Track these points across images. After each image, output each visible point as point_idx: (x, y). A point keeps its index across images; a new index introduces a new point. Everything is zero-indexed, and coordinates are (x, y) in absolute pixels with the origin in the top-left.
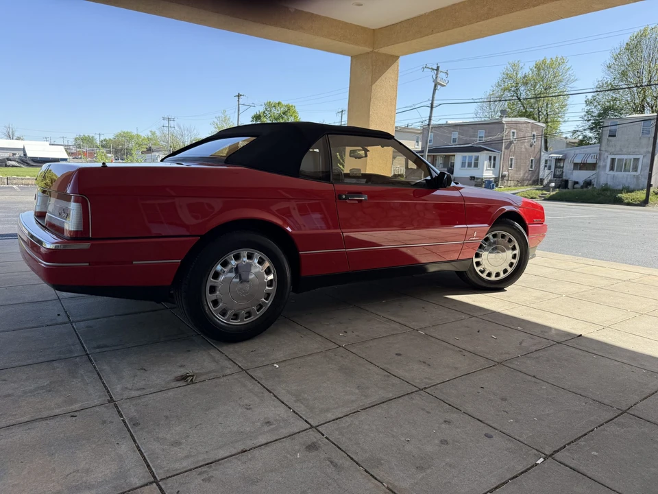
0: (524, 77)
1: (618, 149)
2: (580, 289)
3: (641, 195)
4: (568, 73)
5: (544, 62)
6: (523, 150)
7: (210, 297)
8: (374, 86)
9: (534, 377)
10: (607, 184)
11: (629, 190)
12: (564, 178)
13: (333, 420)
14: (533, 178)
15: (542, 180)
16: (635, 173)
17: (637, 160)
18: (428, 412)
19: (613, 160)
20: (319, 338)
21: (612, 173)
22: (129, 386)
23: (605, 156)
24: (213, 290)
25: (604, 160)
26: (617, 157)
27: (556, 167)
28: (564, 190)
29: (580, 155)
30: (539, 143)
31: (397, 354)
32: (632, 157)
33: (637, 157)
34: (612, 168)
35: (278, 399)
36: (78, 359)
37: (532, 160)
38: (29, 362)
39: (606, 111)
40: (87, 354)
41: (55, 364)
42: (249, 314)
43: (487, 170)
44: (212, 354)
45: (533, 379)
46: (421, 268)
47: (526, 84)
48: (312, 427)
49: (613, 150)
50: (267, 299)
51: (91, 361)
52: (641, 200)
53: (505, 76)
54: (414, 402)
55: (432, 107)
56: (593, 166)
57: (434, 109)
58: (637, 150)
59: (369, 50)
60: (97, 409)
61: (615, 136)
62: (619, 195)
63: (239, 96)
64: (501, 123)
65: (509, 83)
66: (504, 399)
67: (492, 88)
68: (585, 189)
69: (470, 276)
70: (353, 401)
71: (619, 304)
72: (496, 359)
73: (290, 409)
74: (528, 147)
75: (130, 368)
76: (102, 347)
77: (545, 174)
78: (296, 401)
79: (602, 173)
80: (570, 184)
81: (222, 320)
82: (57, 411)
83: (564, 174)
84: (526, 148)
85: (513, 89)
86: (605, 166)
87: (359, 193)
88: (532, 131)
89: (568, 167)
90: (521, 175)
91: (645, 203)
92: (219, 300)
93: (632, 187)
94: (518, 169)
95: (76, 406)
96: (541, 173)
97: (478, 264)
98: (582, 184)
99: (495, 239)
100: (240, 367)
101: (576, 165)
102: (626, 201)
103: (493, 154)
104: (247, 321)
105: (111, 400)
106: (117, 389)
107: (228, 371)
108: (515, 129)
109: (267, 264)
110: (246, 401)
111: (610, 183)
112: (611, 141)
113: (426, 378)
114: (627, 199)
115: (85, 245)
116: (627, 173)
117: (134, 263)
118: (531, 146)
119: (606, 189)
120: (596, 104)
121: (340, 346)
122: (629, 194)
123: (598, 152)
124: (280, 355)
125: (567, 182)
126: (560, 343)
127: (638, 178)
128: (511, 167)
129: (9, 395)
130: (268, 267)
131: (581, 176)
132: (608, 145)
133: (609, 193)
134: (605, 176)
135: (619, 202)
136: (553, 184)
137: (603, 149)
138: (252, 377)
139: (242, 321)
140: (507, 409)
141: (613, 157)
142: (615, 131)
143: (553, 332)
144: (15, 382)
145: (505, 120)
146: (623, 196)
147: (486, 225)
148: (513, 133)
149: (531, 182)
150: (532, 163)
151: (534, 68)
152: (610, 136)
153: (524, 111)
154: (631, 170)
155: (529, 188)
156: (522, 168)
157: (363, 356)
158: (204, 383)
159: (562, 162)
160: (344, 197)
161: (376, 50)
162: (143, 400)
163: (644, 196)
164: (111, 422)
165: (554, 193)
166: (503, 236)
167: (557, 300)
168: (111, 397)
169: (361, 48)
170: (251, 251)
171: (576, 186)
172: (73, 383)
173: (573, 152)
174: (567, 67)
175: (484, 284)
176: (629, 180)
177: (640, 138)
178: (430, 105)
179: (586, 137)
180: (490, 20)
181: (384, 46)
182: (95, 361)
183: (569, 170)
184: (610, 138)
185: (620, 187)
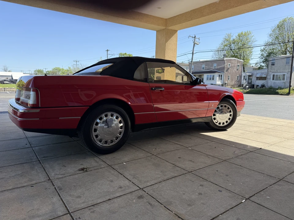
0: (233, 40)
1: (275, 70)
2: (260, 129)
3: (287, 91)
4: (253, 38)
5: (242, 33)
6: (234, 72)
7: (94, 134)
8: (167, 44)
9: (240, 166)
10: (271, 86)
11: (281, 89)
12: (252, 84)
13: (150, 186)
14: (239, 84)
15: (243, 85)
16: (284, 81)
17: (284, 75)
18: (193, 182)
19: (274, 75)
20: (144, 152)
21: (273, 81)
22: (58, 173)
23: (270, 74)
24: (95, 130)
25: (270, 75)
26: (275, 74)
27: (249, 79)
28: (253, 89)
29: (259, 74)
30: (241, 69)
31: (179, 158)
32: (282, 74)
33: (284, 74)
34: (273, 79)
35: (125, 177)
36: (34, 163)
37: (238, 76)
38: (13, 164)
39: (269, 55)
40: (39, 160)
41: (24, 165)
42: (112, 141)
43: (218, 81)
44: (96, 159)
45: (240, 167)
46: (189, 121)
47: (234, 43)
48: (140, 189)
50: (120, 135)
51: (41, 163)
53: (225, 40)
54: (186, 177)
55: (193, 54)
56: (265, 78)
57: (194, 55)
58: (284, 71)
59: (164, 28)
60: (43, 183)
61: (274, 65)
62: (277, 91)
63: (107, 51)
64: (224, 60)
65: (227, 43)
66: (227, 176)
67: (219, 45)
68: (262, 88)
69: (211, 124)
70: (159, 178)
71: (278, 135)
72: (223, 159)
73: (131, 181)
74: (236, 71)
75: (58, 166)
76: (46, 157)
77: (244, 82)
78: (133, 178)
79: (269, 81)
80: (255, 87)
81: (99, 144)
82: (25, 184)
83: (252, 82)
84: (235, 71)
85: (228, 45)
86: (270, 78)
87: (161, 87)
88: (238, 63)
89: (254, 79)
90: (233, 83)
91: (288, 94)
92: (98, 135)
93: (282, 87)
94: (232, 80)
95: (34, 182)
96: (242, 82)
97: (215, 119)
98: (260, 86)
99: (222, 108)
100: (108, 164)
101: (257, 78)
102: (280, 93)
103: (220, 74)
104: (111, 144)
105: (49, 179)
106: (52, 175)
107: (103, 166)
108: (230, 63)
109: (120, 119)
110: (111, 179)
111: (273, 85)
112: (272, 67)
113: (192, 167)
115: (38, 110)
116: (280, 81)
117: (60, 118)
118: (237, 70)
119: (271, 88)
120: (265, 51)
121: (153, 155)
122: (281, 90)
123: (267, 72)
124: (126, 159)
125: (253, 85)
126: (252, 152)
127: (285, 83)
128: (229, 79)
129: (3, 178)
130: (120, 120)
131: (260, 83)
132: (271, 69)
133: (272, 90)
134: (270, 83)
135: (277, 94)
136: (247, 87)
137: (269, 71)
138: (114, 169)
139: (109, 144)
140: (228, 180)
142: (274, 63)
143: (249, 147)
144: (6, 173)
145: (225, 59)
146: (279, 91)
147: (218, 101)
148: (229, 64)
149: (238, 86)
150: (238, 77)
151: (237, 36)
152: (272, 65)
153: (234, 55)
154: (282, 80)
155: (237, 89)
156: (234, 80)
157: (164, 158)
158: (92, 171)
159: (251, 76)
160: (154, 89)
161: (167, 28)
162: (64, 179)
164: (49, 189)
165: (248, 90)
166: (225, 106)
167: (250, 134)
168: (49, 178)
169: (160, 27)
170: (113, 113)
171: (258, 87)
172: (32, 172)
173: (256, 72)
174: (252, 36)
175: (217, 128)
176: (281, 84)
177: (285, 66)
178: (192, 53)
179: (261, 66)
180: (217, 13)
181: (171, 26)
182: (43, 163)
183: (254, 80)
184: (272, 66)
185: (277, 87)
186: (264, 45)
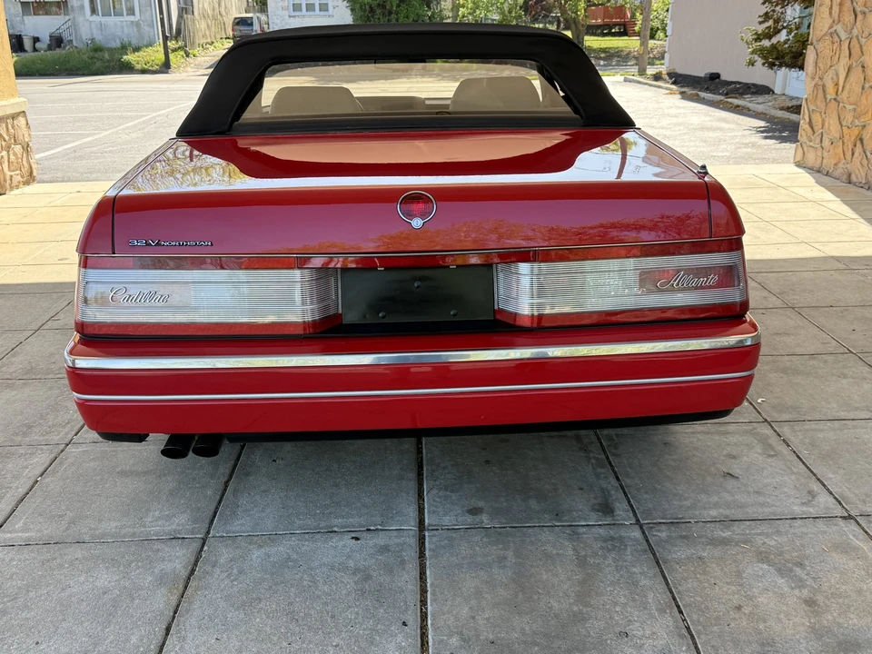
3: (155, 54)
10: (93, 40)
11: (137, 49)
16: (132, 18)
21: (95, 18)
34: (94, 11)
52: (158, 62)
62: (125, 57)
68: (57, 52)
79: (80, 19)
80: (27, 44)
86: (82, 7)
89: (13, 11)
91: (166, 67)
93: (134, 42)
98: (46, 39)
101: (25, 4)
102: (138, 67)
111: (99, 37)
114: (138, 63)
116: (121, 18)
119: (96, 48)
122: (136, 53)
125: (20, 38)
127: (137, 24)
131: (41, 26)
133: (107, 56)
134: (86, 26)
135: (127, 68)
146: (130, 57)
154: (125, 13)
163: (162, 57)
171: (38, 45)
176: (126, 30)
183: (16, 16)
185: (117, 44)
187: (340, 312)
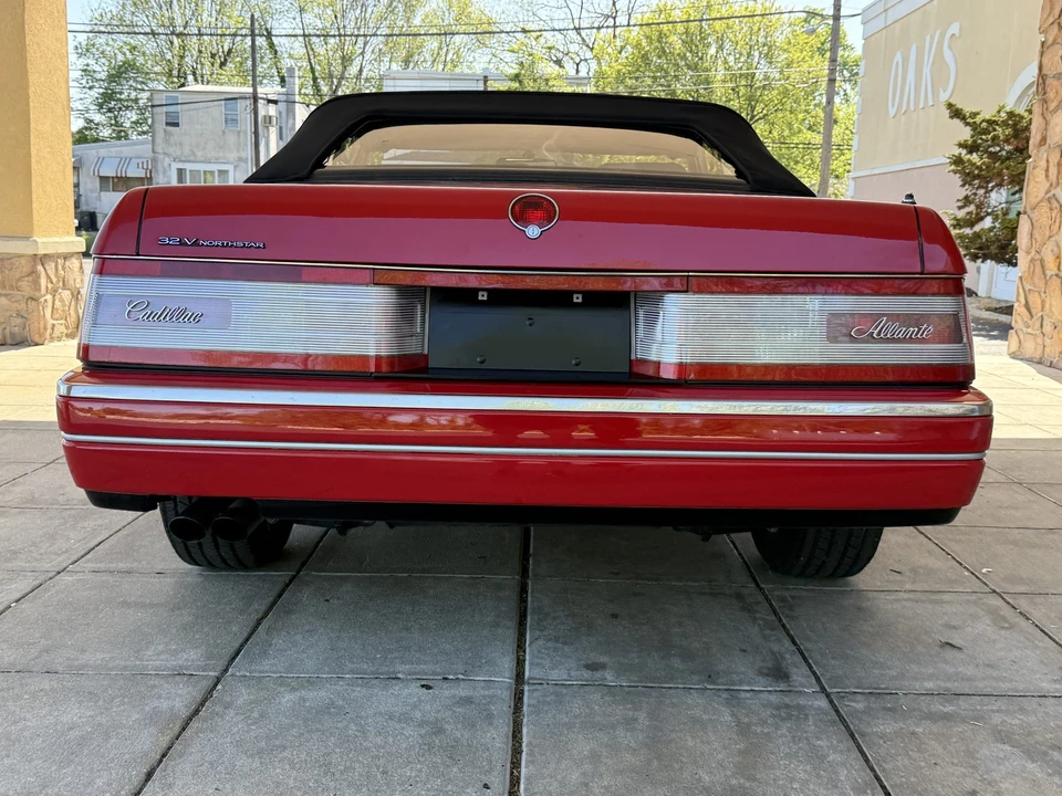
1: (187, 151)
12: (89, 208)
23: (166, 165)
25: (165, 172)
26: (188, 167)
29: (110, 162)
32: (215, 168)
33: (223, 167)
39: (119, 74)
49: (179, 153)
58: (221, 154)
61: (177, 125)
80: (102, 221)
83: (83, 199)
89: (89, 186)
101: (104, 179)
112: (171, 134)
123: (150, 155)
125: (92, 216)
132: (167, 141)
137: (159, 149)
141: (181, 166)
142: (177, 115)
152: (167, 124)
173: (94, 152)
177: (224, 132)
179: (92, 121)
183: (92, 191)
184: (169, 128)
186: (88, 28)
187: (426, 352)
